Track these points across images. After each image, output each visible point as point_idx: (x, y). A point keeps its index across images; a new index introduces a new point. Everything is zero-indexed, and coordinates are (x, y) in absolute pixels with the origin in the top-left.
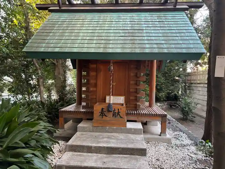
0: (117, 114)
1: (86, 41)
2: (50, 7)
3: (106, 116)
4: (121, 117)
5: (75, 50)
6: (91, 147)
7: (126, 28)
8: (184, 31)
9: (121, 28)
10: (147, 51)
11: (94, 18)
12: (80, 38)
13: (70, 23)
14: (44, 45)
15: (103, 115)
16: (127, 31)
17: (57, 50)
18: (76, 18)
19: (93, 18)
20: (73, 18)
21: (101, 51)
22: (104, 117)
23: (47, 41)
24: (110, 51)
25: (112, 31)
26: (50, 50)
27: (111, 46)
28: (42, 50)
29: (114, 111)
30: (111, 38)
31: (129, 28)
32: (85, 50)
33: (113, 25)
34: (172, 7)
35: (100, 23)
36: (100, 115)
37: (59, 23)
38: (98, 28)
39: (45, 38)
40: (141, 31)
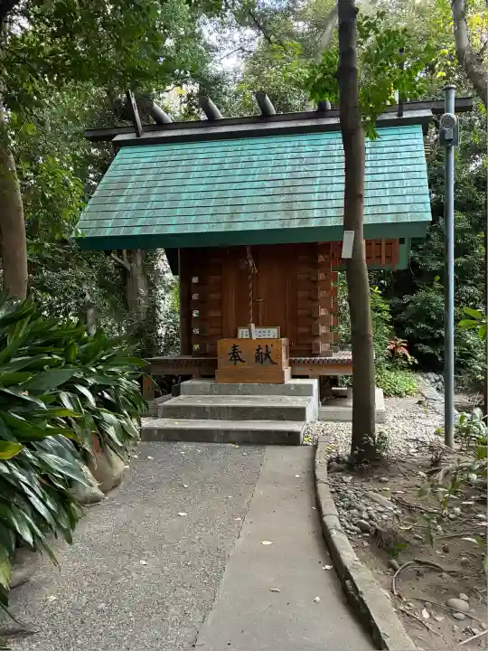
0: (264, 357)
1: (193, 211)
2: (115, 135)
3: (241, 360)
4: (273, 363)
5: (172, 230)
6: (204, 408)
7: (279, 176)
8: (403, 176)
9: (269, 177)
10: (313, 223)
11: (214, 155)
12: (181, 204)
13: (161, 170)
14: (110, 223)
15: (236, 360)
16: (280, 183)
17: (136, 232)
18: (173, 158)
19: (210, 155)
20: (167, 158)
21: (222, 228)
22: (238, 362)
23: (114, 215)
24: (239, 227)
25: (247, 185)
26: (122, 232)
27: (242, 217)
28: (108, 233)
29: (258, 350)
30: (245, 201)
31: (284, 176)
32: (190, 229)
33: (252, 171)
34: (393, 116)
35: (226, 166)
36: (231, 360)
37: (138, 172)
38: (219, 180)
39: (111, 207)
40: (310, 182)
